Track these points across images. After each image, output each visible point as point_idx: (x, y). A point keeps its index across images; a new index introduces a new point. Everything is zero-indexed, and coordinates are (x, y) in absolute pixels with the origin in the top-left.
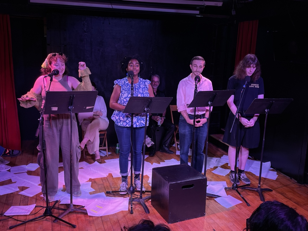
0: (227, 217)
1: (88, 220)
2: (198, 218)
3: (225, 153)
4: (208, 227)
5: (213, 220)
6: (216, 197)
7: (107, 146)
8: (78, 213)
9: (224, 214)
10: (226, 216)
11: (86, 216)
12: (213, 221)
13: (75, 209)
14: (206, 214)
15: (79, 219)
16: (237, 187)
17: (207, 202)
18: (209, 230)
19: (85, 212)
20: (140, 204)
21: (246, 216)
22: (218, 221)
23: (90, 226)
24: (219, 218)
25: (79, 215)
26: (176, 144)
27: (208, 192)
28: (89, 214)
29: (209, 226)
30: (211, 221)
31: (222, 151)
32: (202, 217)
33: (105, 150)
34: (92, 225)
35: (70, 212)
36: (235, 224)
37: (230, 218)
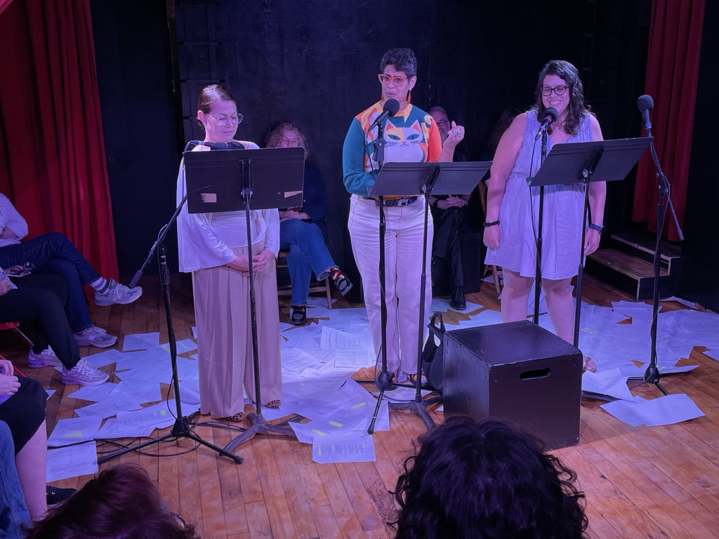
0: (635, 446)
1: (297, 452)
2: (559, 450)
3: (622, 295)
4: (588, 469)
5: (598, 453)
6: (606, 399)
7: (328, 284)
8: (274, 437)
9: (626, 440)
10: (632, 444)
11: (293, 442)
12: (600, 456)
13: (267, 428)
14: (581, 440)
15: (277, 450)
16: (657, 375)
17: (584, 412)
18: (591, 476)
19: (290, 434)
20: (417, 415)
21: (683, 444)
22: (611, 456)
23: (303, 466)
24: (614, 449)
25: (277, 441)
26: (497, 278)
27: (584, 388)
28: (301, 440)
29: (591, 468)
30: (596, 457)
31: (616, 292)
32: (572, 447)
33: (323, 295)
34: (308, 463)
35: (257, 434)
36: (654, 463)
37: (643, 450)
